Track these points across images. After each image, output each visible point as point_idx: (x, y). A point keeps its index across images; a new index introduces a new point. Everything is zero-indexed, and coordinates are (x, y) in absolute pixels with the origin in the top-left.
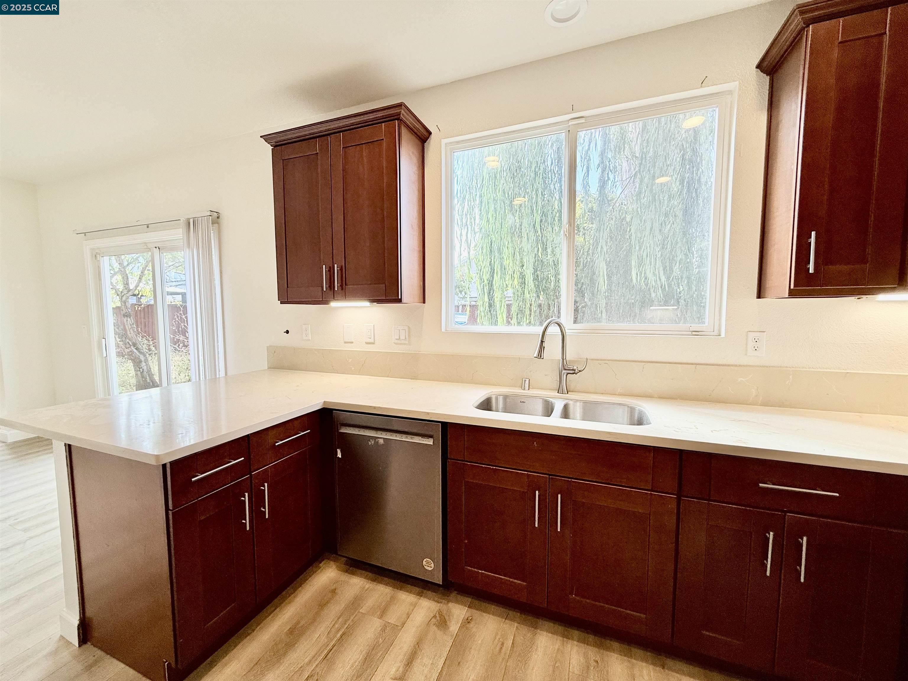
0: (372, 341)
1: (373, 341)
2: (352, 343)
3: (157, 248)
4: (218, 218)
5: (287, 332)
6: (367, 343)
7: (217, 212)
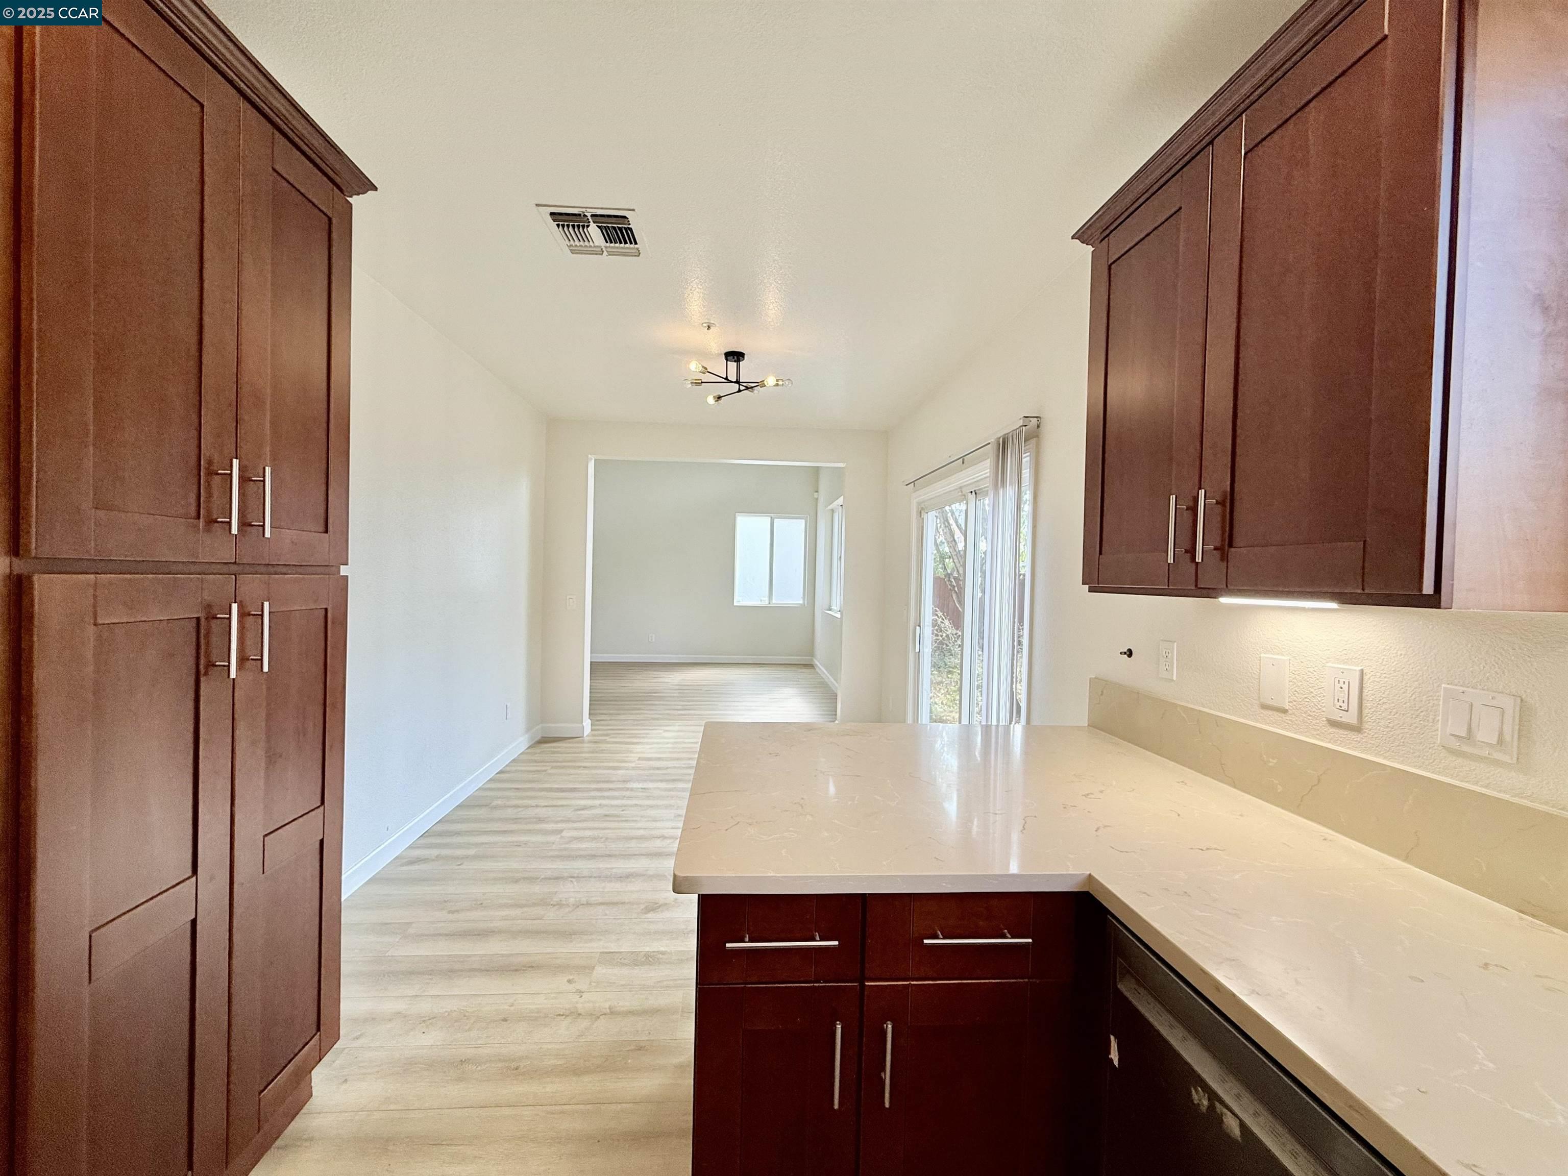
0: (1351, 718)
1: (1354, 721)
2: (1285, 711)
3: (974, 493)
4: (1038, 426)
5: (1130, 653)
6: (1333, 723)
7: (1037, 417)
